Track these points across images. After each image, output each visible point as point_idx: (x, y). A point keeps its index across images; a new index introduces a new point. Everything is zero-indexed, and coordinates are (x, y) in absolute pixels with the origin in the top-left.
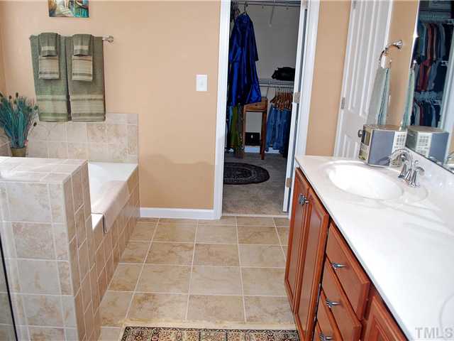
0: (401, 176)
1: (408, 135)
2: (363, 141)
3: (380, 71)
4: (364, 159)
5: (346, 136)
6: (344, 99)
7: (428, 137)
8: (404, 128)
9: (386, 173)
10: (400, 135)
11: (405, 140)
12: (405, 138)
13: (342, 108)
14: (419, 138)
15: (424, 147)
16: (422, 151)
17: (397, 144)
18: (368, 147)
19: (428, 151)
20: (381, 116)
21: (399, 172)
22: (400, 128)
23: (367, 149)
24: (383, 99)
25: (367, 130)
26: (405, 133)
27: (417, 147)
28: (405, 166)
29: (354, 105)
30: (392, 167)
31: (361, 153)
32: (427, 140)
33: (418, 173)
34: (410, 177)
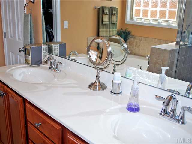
0: (50, 68)
1: (48, 47)
2: (25, 54)
3: (26, 16)
4: (29, 63)
5: (11, 53)
6: (5, 33)
7: (57, 47)
8: (45, 44)
9: (42, 68)
10: (44, 47)
11: (47, 50)
12: (47, 48)
13: (5, 38)
14: (53, 48)
15: (56, 52)
16: (56, 54)
17: (44, 52)
18: (30, 57)
19: (59, 53)
20: (31, 39)
21: (48, 66)
22: (43, 44)
23: (29, 58)
24: (30, 30)
25: (27, 47)
26: (47, 46)
27: (53, 52)
28: (51, 63)
29: (12, 35)
30: (44, 65)
31: (26, 60)
32: (57, 48)
33: (58, 65)
34: (55, 68)
